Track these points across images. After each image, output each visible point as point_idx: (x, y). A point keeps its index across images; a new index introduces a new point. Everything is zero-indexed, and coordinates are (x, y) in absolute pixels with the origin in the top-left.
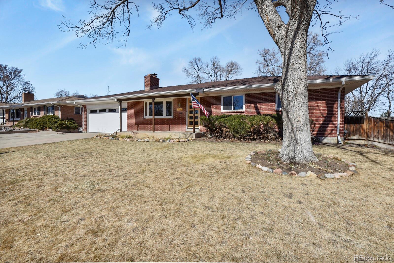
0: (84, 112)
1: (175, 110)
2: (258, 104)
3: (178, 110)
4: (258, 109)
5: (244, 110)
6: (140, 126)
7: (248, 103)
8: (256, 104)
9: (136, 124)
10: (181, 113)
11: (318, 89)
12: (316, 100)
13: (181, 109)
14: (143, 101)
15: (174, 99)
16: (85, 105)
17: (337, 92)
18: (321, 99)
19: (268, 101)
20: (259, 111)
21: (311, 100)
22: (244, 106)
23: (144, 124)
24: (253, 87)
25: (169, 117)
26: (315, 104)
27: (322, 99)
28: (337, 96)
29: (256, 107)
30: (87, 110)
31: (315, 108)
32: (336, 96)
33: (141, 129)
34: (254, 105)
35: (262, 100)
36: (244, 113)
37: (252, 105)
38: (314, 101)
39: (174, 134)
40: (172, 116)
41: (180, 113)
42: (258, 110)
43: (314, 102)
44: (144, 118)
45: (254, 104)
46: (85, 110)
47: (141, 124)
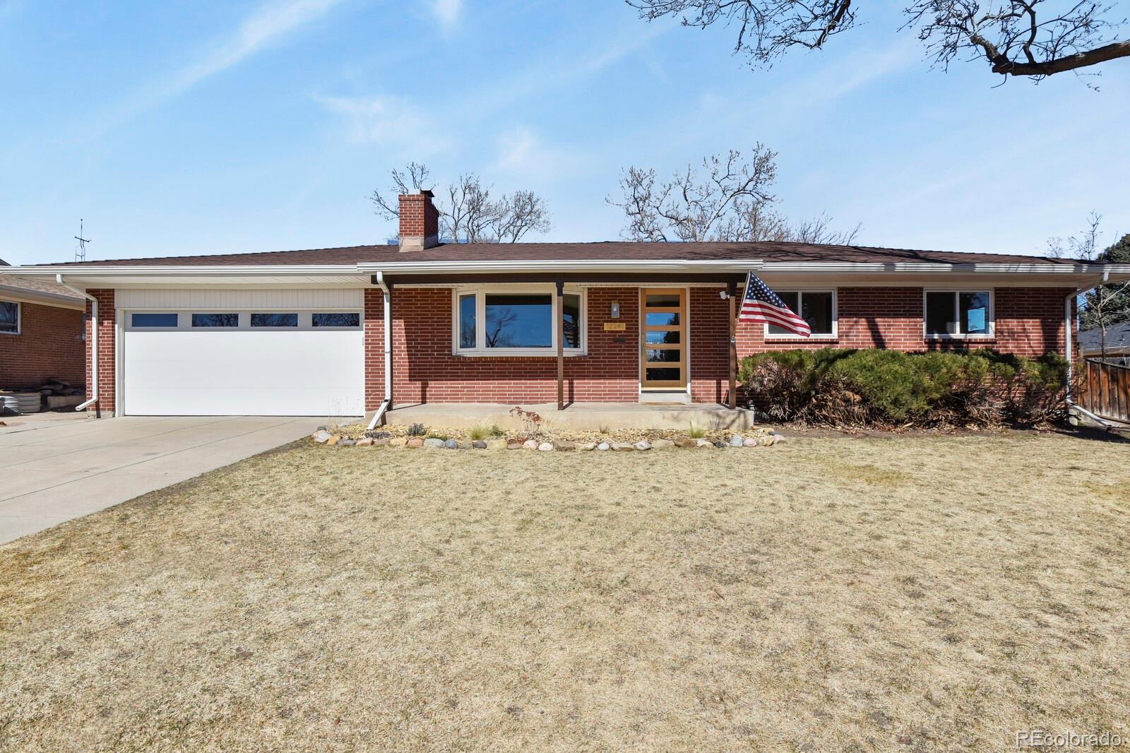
0: (100, 323)
1: (594, 327)
2: (877, 320)
3: (607, 327)
4: (879, 332)
5: (834, 335)
6: (432, 384)
7: (850, 314)
8: (874, 318)
9: (413, 377)
10: (617, 338)
11: (1022, 289)
12: (1020, 315)
13: (622, 327)
14: (450, 290)
15: (589, 289)
16: (104, 291)
17: (1061, 297)
18: (1013, 315)
19: (904, 311)
20: (882, 339)
21: (1008, 315)
22: (835, 325)
23: (455, 377)
24: (897, 269)
25: (570, 352)
26: (1018, 326)
27: (1017, 315)
28: (1062, 309)
29: (874, 329)
30: (119, 315)
31: (1018, 336)
32: (1060, 308)
33: (439, 398)
34: (868, 322)
35: (887, 307)
36: (838, 343)
37: (863, 321)
38: (1014, 318)
39: (673, 416)
40: (583, 349)
41: (616, 341)
42: (881, 336)
43: (1015, 320)
44: (454, 353)
45: (867, 318)
46: (107, 313)
47: (439, 377)
